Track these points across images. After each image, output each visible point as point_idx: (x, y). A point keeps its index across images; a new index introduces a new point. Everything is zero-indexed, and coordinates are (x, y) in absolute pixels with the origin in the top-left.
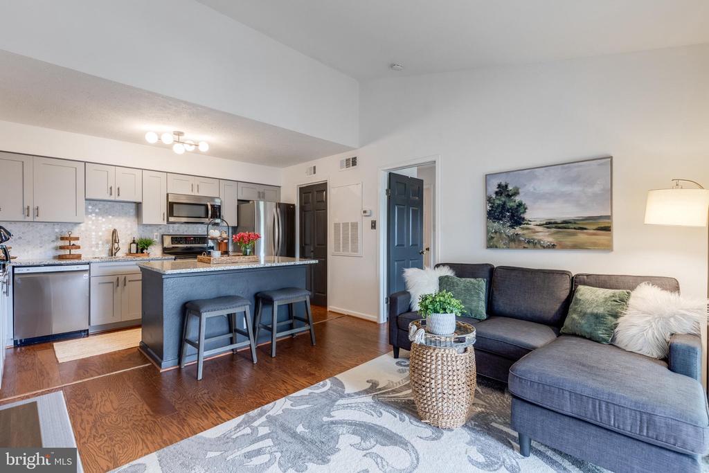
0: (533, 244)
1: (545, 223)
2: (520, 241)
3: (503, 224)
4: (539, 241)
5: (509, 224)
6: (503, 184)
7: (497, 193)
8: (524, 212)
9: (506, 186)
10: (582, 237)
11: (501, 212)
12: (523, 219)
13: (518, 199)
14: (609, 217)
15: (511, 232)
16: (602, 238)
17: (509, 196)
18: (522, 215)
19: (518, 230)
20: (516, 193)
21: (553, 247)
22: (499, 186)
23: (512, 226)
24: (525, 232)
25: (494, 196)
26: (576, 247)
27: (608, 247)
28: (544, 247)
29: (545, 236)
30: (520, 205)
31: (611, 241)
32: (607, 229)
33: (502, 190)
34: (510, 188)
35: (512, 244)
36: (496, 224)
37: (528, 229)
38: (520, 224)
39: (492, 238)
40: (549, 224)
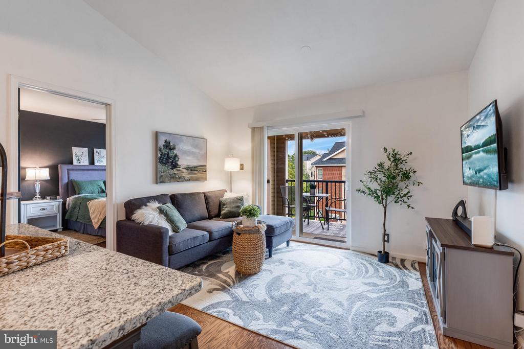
0: (181, 179)
1: (186, 167)
2: (176, 177)
3: (168, 167)
4: (184, 177)
5: (170, 167)
6: (168, 140)
7: (164, 145)
8: (178, 160)
9: (169, 142)
10: (199, 175)
11: (166, 159)
12: (177, 164)
13: (175, 152)
14: (206, 166)
15: (171, 172)
16: (203, 175)
17: (170, 149)
18: (177, 162)
19: (175, 171)
20: (174, 148)
21: (189, 180)
22: (166, 141)
23: (172, 169)
24: (178, 172)
25: (163, 148)
26: (197, 179)
27: (205, 179)
28: (186, 181)
29: (186, 174)
30: (176, 156)
31: (206, 176)
32: (206, 171)
33: (167, 145)
34: (171, 144)
35: (172, 180)
36: (164, 167)
37: (180, 170)
38: (176, 167)
39: (162, 176)
40: (188, 168)
